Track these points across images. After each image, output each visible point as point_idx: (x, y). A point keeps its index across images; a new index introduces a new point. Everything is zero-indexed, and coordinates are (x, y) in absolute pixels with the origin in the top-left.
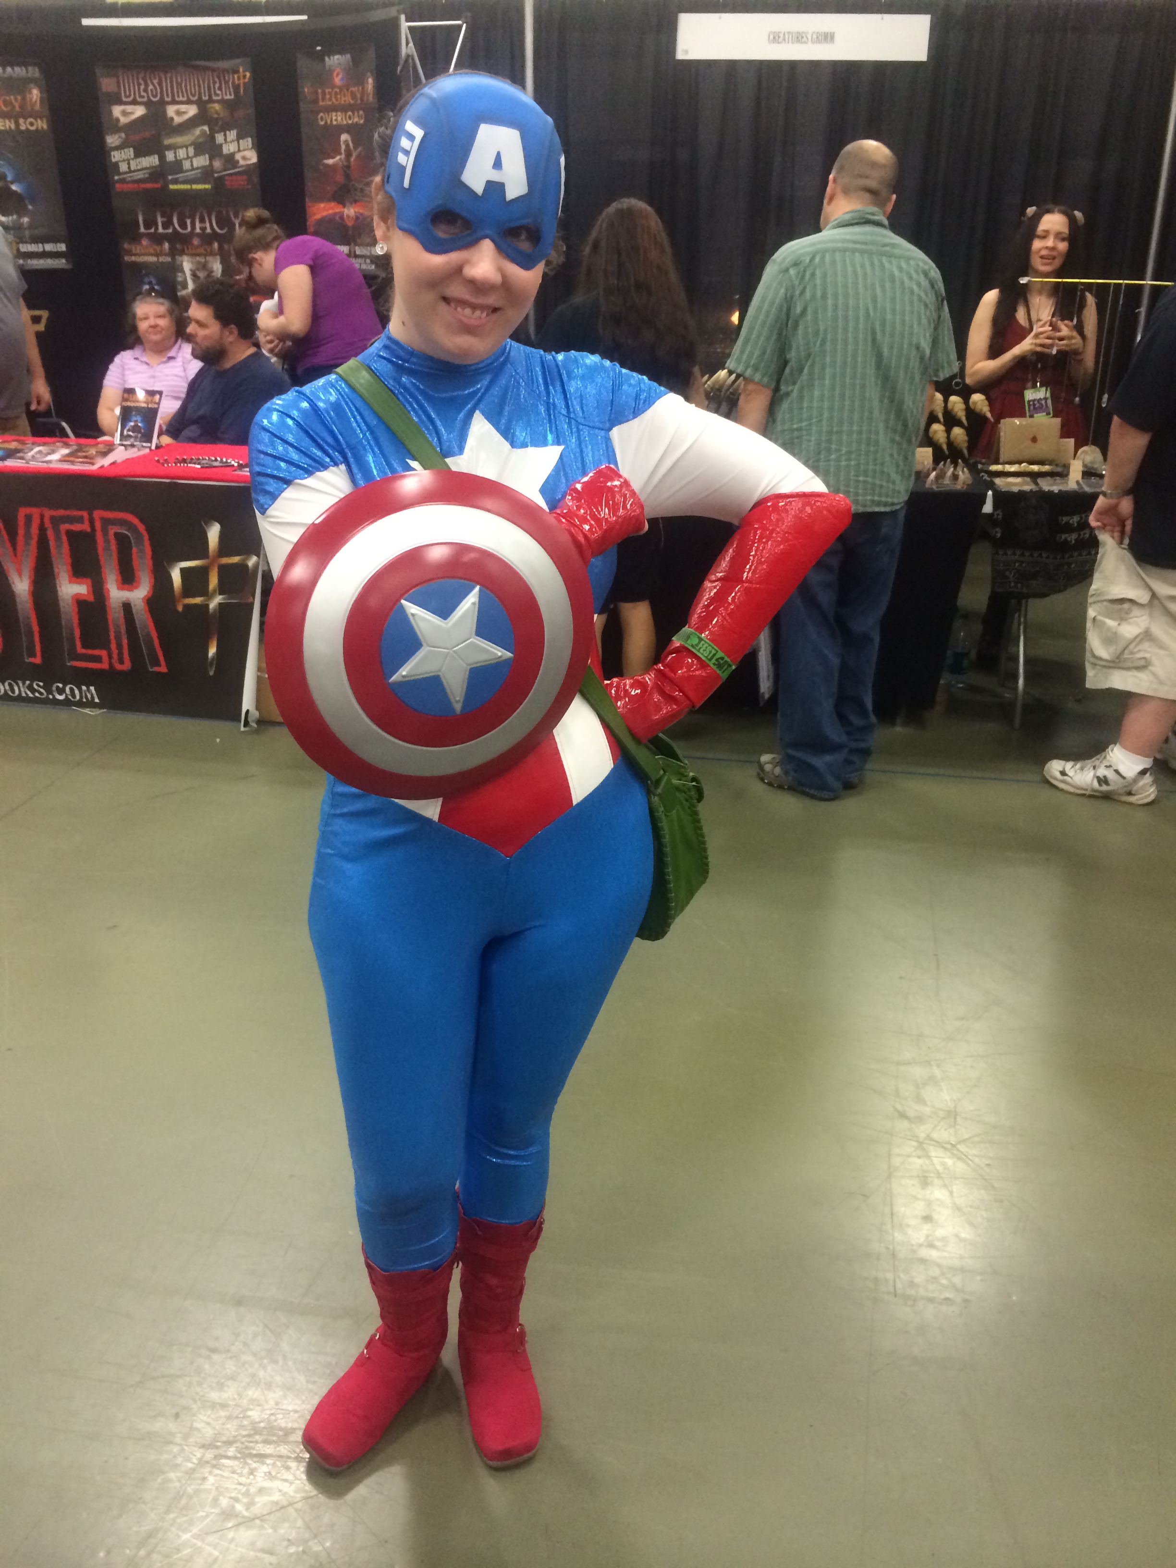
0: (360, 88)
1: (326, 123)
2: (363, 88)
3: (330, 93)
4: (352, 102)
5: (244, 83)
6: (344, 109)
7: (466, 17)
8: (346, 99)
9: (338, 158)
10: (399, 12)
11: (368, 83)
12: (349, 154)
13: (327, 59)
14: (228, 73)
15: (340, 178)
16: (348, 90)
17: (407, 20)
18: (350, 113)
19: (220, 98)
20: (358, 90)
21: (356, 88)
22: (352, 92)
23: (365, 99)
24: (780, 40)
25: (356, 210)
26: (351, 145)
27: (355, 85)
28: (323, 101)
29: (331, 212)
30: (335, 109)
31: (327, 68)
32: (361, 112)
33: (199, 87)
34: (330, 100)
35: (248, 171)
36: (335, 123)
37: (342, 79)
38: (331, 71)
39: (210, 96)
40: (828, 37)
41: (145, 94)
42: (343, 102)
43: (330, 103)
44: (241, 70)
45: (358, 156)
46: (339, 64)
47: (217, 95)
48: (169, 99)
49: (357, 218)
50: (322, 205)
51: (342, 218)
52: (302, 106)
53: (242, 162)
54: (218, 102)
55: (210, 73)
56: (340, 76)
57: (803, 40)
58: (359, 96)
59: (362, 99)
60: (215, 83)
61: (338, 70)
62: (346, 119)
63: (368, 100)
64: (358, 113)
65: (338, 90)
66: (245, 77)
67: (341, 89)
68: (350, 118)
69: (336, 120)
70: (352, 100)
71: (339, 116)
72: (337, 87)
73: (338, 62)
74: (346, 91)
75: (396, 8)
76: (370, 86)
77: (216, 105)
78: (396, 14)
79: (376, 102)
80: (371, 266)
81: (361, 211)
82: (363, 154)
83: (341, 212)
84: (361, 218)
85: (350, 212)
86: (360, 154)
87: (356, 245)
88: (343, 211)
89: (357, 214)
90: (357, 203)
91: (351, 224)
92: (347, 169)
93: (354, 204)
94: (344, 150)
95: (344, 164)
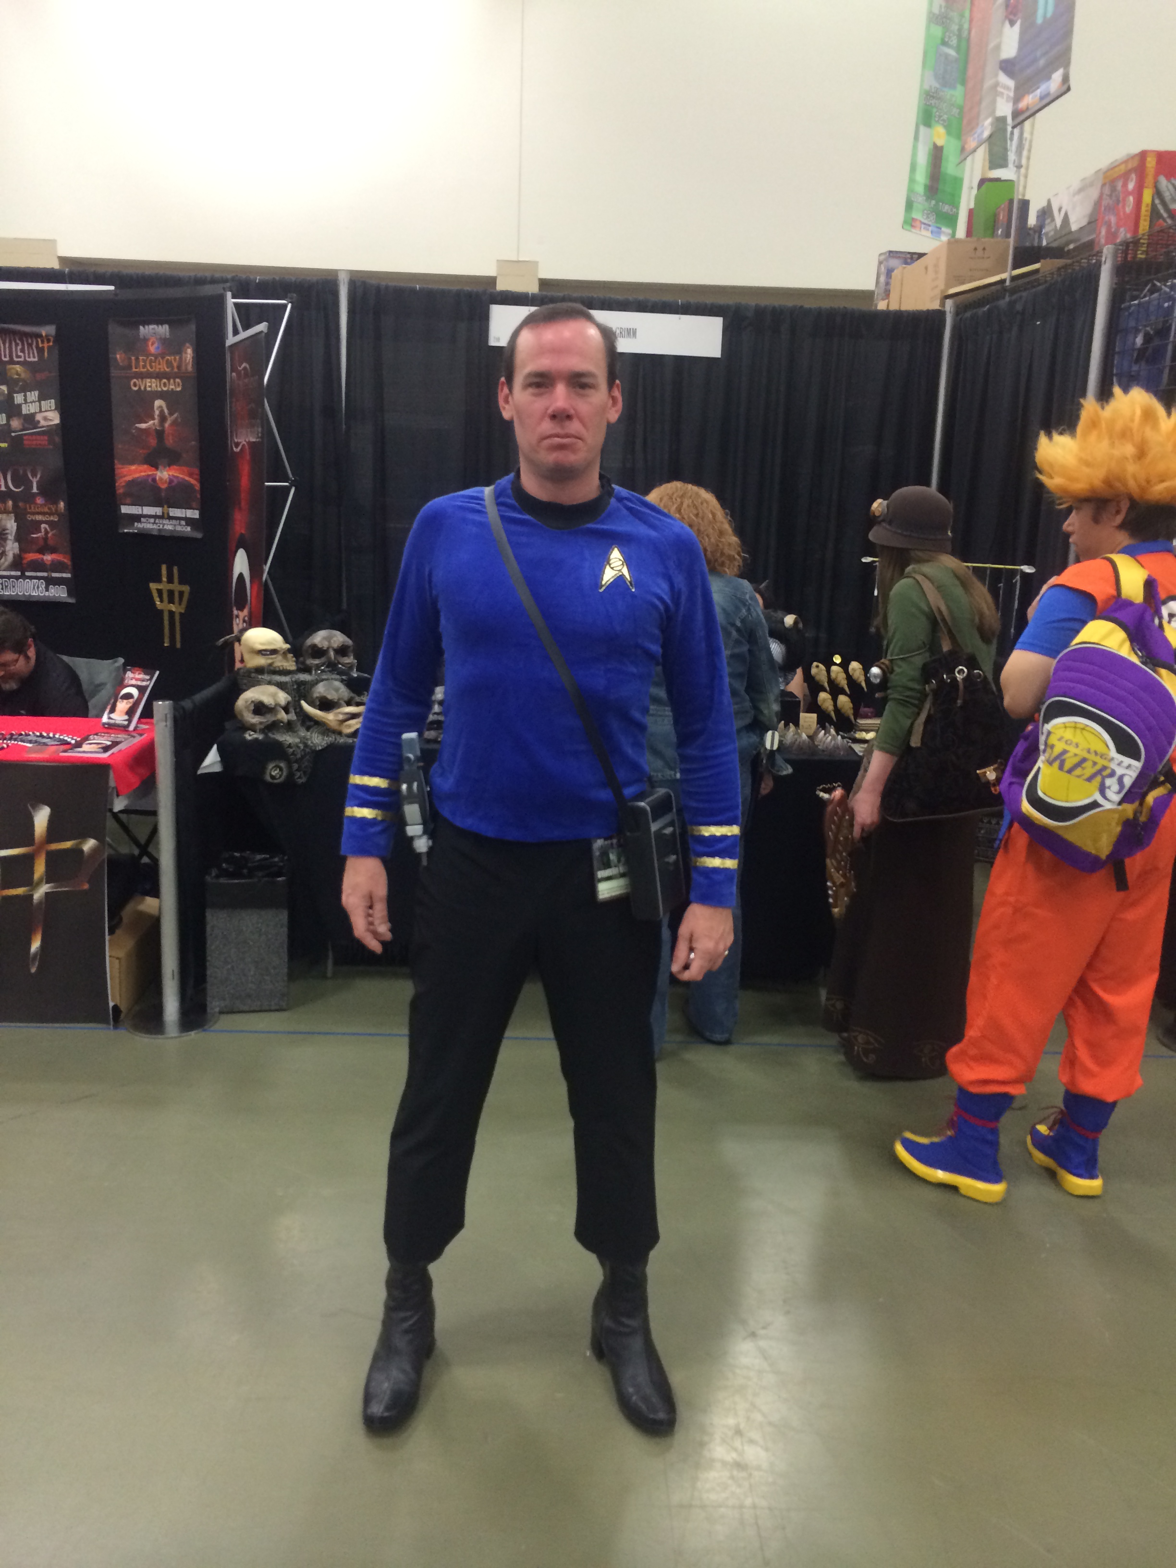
0: (177, 358)
1: (140, 388)
2: (181, 358)
3: (144, 361)
4: (167, 370)
5: (49, 347)
6: (159, 376)
7: (291, 298)
8: (162, 367)
9: (151, 422)
10: (225, 291)
11: (186, 353)
12: (163, 418)
13: (141, 328)
14: (31, 337)
15: (153, 442)
16: (163, 358)
17: (233, 297)
18: (165, 380)
19: (22, 359)
20: (175, 359)
21: (173, 357)
22: (168, 360)
23: (183, 368)
25: (171, 473)
26: (166, 411)
27: (170, 355)
28: (136, 368)
29: (143, 474)
30: (150, 375)
31: (141, 337)
32: (178, 380)
34: (144, 367)
35: (49, 432)
36: (148, 389)
37: (158, 348)
38: (146, 340)
39: (10, 357)
40: (633, 331)
42: (157, 370)
43: (145, 370)
44: (46, 334)
45: (174, 423)
46: (156, 334)
47: (18, 357)
49: (171, 481)
50: (133, 467)
51: (154, 480)
52: (114, 373)
53: (43, 423)
54: (18, 363)
55: (11, 335)
56: (156, 345)
58: (175, 365)
59: (179, 367)
60: (16, 345)
61: (153, 339)
62: (160, 385)
63: (186, 369)
64: (175, 382)
65: (153, 358)
66: (50, 341)
67: (156, 358)
68: (165, 384)
69: (150, 387)
70: (168, 368)
71: (154, 383)
72: (152, 355)
73: (153, 331)
74: (161, 361)
75: (222, 285)
76: (189, 356)
77: (18, 366)
78: (222, 291)
79: (195, 371)
80: (186, 528)
81: (175, 474)
82: (179, 420)
83: (153, 474)
84: (176, 481)
85: (164, 475)
86: (176, 419)
87: (169, 507)
88: (156, 474)
89: (171, 477)
90: (172, 467)
91: (164, 486)
92: (160, 434)
93: (168, 468)
94: (158, 416)
95: (158, 428)
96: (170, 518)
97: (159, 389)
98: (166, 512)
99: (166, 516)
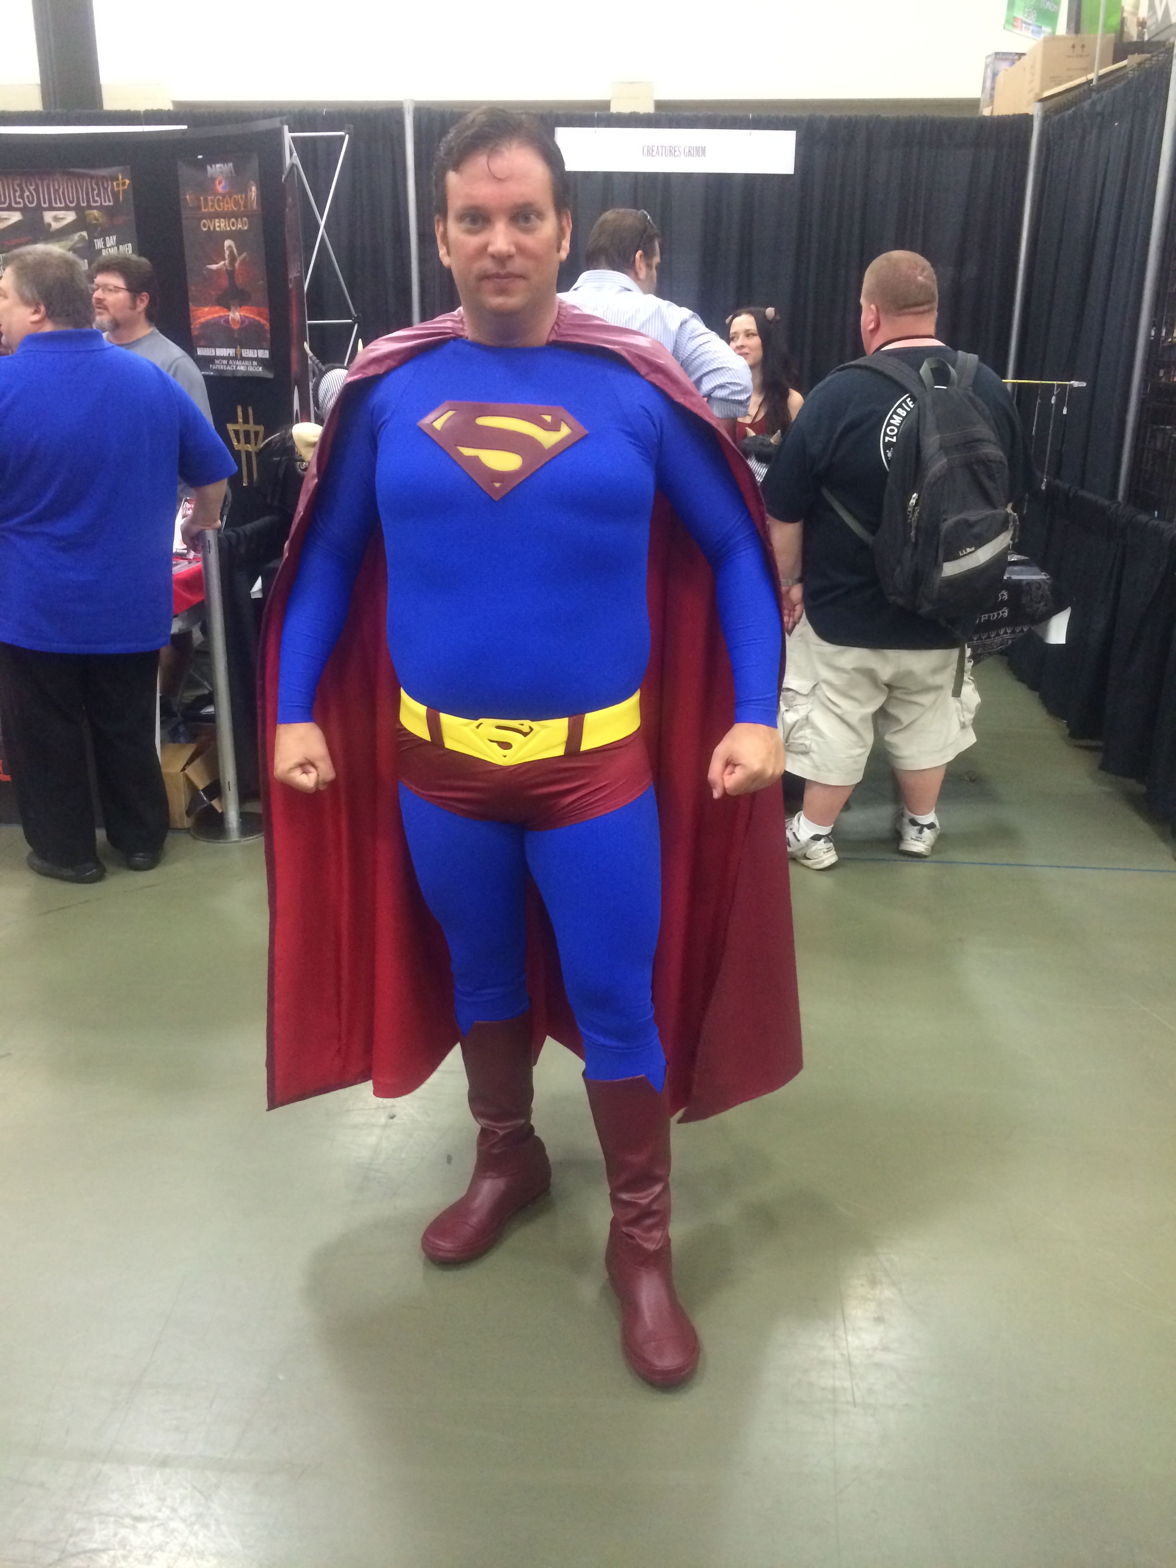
0: (244, 196)
1: (209, 227)
2: (246, 197)
3: (212, 201)
4: (235, 209)
5: (124, 190)
6: (226, 215)
7: (349, 129)
8: (229, 206)
9: (222, 263)
10: (282, 124)
11: (251, 190)
12: (233, 259)
13: (208, 167)
14: (107, 181)
15: (225, 282)
16: (230, 197)
17: (290, 132)
18: (233, 220)
19: (99, 204)
20: (241, 197)
22: (235, 199)
23: (249, 207)
24: (654, 153)
25: (242, 314)
26: (235, 251)
27: (236, 193)
28: (205, 208)
29: (216, 316)
30: (218, 215)
31: (209, 177)
32: (245, 219)
33: (77, 192)
34: (213, 206)
36: (218, 229)
37: (224, 187)
38: (213, 179)
39: (88, 201)
40: (700, 151)
41: (21, 200)
42: (226, 209)
43: (214, 210)
44: (120, 178)
45: (243, 261)
46: (222, 172)
47: (95, 201)
48: (47, 205)
49: (243, 322)
50: (206, 309)
51: (227, 321)
52: (185, 213)
54: (97, 208)
55: (89, 180)
56: (223, 184)
57: (676, 154)
58: (242, 203)
59: (245, 207)
60: (93, 190)
61: (220, 178)
62: (229, 226)
63: (252, 207)
64: (242, 220)
65: (221, 198)
66: (124, 184)
67: (224, 197)
68: (233, 225)
69: (219, 227)
70: (235, 207)
71: (223, 222)
72: (219, 194)
73: (220, 170)
74: (229, 199)
75: (278, 119)
76: (253, 194)
77: (95, 211)
78: (278, 125)
79: (260, 209)
80: (258, 369)
81: (247, 315)
82: (247, 260)
83: (226, 315)
84: (247, 322)
85: (235, 315)
86: (244, 259)
87: (241, 348)
88: (229, 315)
89: (243, 317)
90: (243, 307)
91: (236, 327)
92: (231, 274)
93: (239, 308)
94: (228, 256)
95: (229, 269)
96: (243, 359)
97: (228, 229)
98: (238, 353)
99: (239, 357)
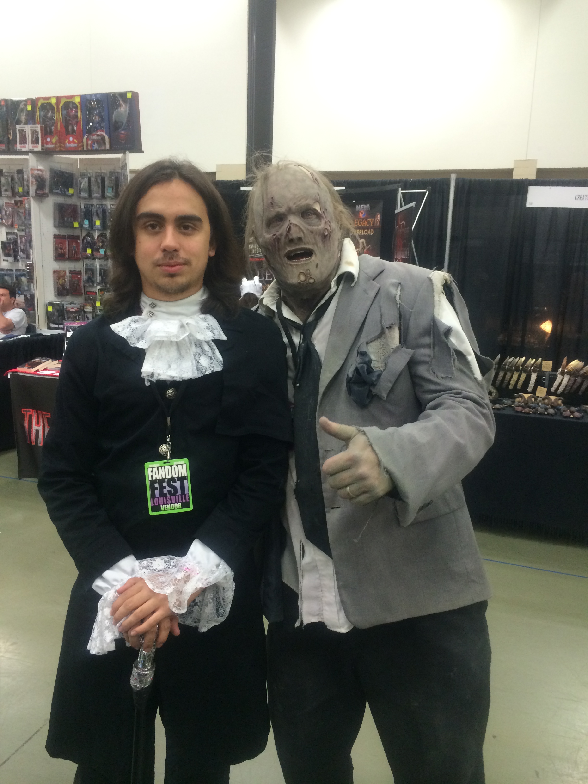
0: (373, 219)
2: (374, 220)
3: (357, 221)
6: (363, 228)
7: (428, 189)
8: (365, 224)
10: (398, 187)
11: (377, 217)
12: (363, 248)
13: (357, 206)
17: (402, 190)
18: (366, 230)
20: (372, 220)
22: (368, 220)
23: (375, 224)
24: (581, 199)
26: (365, 244)
27: (369, 218)
30: (359, 228)
31: (357, 210)
32: (372, 230)
37: (364, 215)
38: (358, 212)
42: (363, 225)
46: (363, 209)
58: (372, 223)
61: (362, 211)
63: (376, 225)
64: (370, 231)
65: (361, 220)
67: (363, 220)
68: (366, 232)
69: (359, 233)
70: (368, 224)
71: (361, 231)
72: (361, 218)
73: (363, 208)
74: (365, 221)
75: (397, 185)
76: (378, 219)
78: (397, 187)
79: (381, 226)
82: (371, 248)
86: (369, 248)
94: (361, 246)
97: (363, 234)
